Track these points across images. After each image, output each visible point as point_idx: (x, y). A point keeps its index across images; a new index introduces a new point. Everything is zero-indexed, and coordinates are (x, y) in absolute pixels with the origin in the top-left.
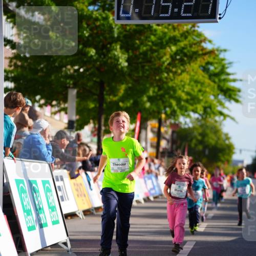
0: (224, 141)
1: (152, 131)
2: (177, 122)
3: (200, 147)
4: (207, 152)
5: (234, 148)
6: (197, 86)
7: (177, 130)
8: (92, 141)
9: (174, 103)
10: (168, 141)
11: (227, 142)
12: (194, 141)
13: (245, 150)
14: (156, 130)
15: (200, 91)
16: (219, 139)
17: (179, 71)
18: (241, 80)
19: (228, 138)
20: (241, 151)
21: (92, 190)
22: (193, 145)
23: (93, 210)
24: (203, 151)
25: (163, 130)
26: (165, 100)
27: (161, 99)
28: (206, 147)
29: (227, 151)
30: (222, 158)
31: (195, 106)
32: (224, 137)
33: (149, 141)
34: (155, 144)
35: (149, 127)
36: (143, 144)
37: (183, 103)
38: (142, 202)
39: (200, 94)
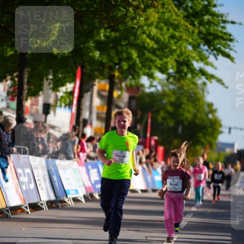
0: (207, 115)
1: (100, 95)
3: (171, 123)
4: (180, 130)
5: (220, 126)
6: (168, 30)
7: (137, 95)
8: (8, 107)
9: (135, 55)
11: (210, 116)
12: (162, 113)
13: (235, 128)
14: (106, 94)
15: (172, 37)
16: (198, 111)
17: (142, 6)
18: (233, 23)
19: (213, 111)
20: (230, 129)
21: (7, 181)
22: (160, 119)
23: (7, 211)
24: (175, 129)
25: (116, 94)
26: (119, 48)
27: (114, 47)
28: (179, 122)
29: (210, 130)
30: (203, 140)
31: (165, 60)
32: (207, 109)
33: (95, 111)
34: (104, 116)
35: (96, 89)
36: (86, 115)
37: (148, 55)
38: (83, 200)
39: (172, 42)
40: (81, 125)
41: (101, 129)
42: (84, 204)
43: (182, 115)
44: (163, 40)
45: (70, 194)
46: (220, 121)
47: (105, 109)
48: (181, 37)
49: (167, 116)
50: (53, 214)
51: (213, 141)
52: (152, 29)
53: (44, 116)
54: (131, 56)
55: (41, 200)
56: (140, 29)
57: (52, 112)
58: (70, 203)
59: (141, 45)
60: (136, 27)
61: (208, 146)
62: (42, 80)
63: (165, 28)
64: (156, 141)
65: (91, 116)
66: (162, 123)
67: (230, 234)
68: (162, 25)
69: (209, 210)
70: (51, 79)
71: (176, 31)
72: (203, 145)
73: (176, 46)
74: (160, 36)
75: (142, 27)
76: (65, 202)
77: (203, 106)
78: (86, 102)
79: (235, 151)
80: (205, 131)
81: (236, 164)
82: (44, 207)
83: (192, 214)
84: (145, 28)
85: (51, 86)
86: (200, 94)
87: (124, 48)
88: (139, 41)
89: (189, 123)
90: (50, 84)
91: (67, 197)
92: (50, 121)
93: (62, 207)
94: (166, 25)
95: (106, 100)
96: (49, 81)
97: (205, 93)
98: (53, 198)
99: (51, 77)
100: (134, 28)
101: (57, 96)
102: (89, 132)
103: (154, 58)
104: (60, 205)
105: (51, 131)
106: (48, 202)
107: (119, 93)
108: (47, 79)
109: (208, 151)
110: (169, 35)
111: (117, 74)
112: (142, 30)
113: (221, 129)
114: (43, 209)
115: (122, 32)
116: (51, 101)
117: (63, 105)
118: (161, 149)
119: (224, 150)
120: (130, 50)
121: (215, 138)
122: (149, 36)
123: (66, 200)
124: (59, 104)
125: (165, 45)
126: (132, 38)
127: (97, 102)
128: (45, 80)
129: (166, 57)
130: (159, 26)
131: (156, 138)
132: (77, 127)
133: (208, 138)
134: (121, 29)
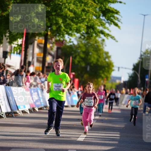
0: (105, 60)
1: (39, 46)
2: (62, 39)
3: (83, 65)
4: (88, 69)
5: (113, 66)
6: (81, 6)
7: (62, 47)
9: (60, 21)
10: (53, 57)
11: (107, 60)
12: (78, 59)
13: (122, 68)
14: (42, 46)
16: (100, 57)
18: (120, 2)
19: (109, 57)
20: (119, 68)
22: (76, 62)
25: (49, 46)
26: (51, 17)
28: (88, 64)
29: (106, 68)
30: (103, 75)
31: (79, 25)
32: (105, 56)
33: (35, 56)
34: (41, 59)
35: (36, 42)
36: (30, 59)
37: (68, 21)
38: (28, 112)
39: (84, 14)
40: (27, 65)
41: (40, 67)
42: (29, 115)
43: (90, 59)
44: (78, 12)
45: (20, 108)
46: (113, 63)
47: (42, 55)
48: (89, 10)
49: (81, 60)
50: (9, 120)
51: (108, 76)
52: (71, 6)
53: (3, 59)
54: (58, 22)
55: (2, 112)
56: (64, 5)
57: (8, 57)
58: (20, 114)
59: (64, 15)
60: (61, 4)
61: (105, 79)
62: (2, 36)
63: (79, 5)
64: (73, 75)
65: (34, 59)
66: (78, 64)
67: (119, 133)
68: (77, 2)
69: (106, 118)
70: (8, 36)
71: (86, 7)
72: (102, 78)
73: (86, 16)
74: (76, 9)
75: (65, 4)
76: (17, 113)
77: (103, 53)
78: (30, 51)
79: (122, 82)
80: (103, 70)
81: (122, 90)
82: (4, 116)
83: (96, 121)
84: (67, 4)
85: (8, 40)
86: (101, 46)
87: (54, 17)
88: (63, 13)
89: (94, 64)
90: (7, 39)
91: (18, 110)
92: (7, 62)
93: (15, 116)
94: (79, 2)
95: (42, 49)
96: (7, 37)
97: (104, 46)
98: (9, 110)
99: (8, 35)
100: (59, 4)
101: (12, 47)
102: (32, 69)
103: (72, 24)
104: (14, 115)
105: (8, 69)
106: (6, 113)
107: (51, 45)
108: (5, 36)
109: (106, 82)
110: (82, 9)
111: (49, 33)
112: (65, 5)
113: (113, 68)
114: (3, 118)
115: (52, 7)
116: (8, 50)
117: (16, 52)
118: (77, 80)
119: (115, 81)
120: (57, 19)
121: (110, 74)
122: (69, 10)
123: (18, 112)
124: (13, 52)
125: (79, 15)
126: (59, 11)
127: (37, 50)
128: (4, 36)
129: (80, 23)
130: (76, 3)
131: (74, 73)
132: (25, 66)
133: (106, 74)
134: (52, 4)
